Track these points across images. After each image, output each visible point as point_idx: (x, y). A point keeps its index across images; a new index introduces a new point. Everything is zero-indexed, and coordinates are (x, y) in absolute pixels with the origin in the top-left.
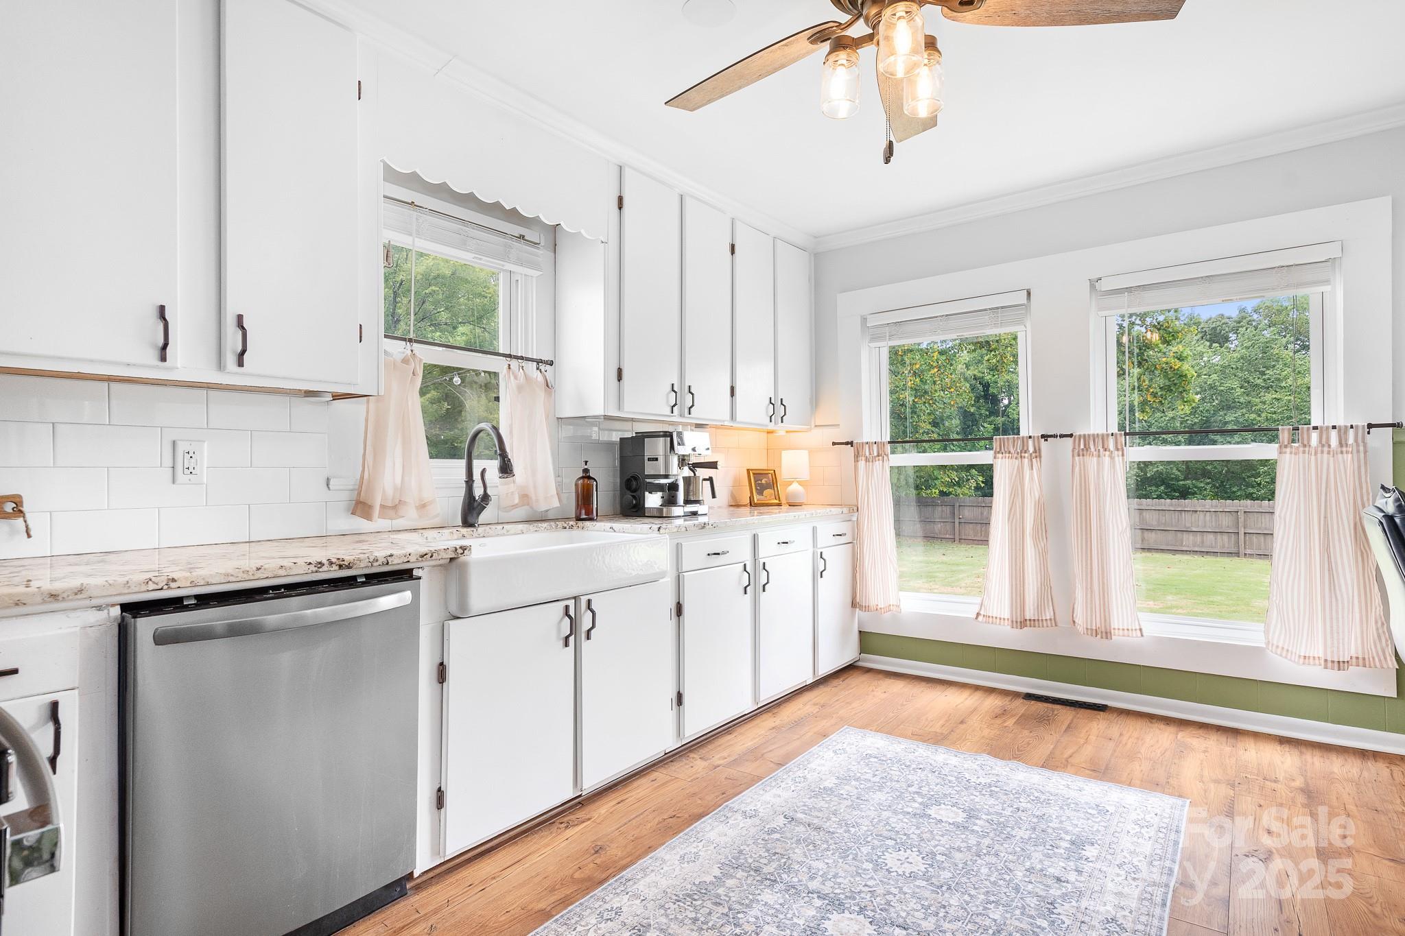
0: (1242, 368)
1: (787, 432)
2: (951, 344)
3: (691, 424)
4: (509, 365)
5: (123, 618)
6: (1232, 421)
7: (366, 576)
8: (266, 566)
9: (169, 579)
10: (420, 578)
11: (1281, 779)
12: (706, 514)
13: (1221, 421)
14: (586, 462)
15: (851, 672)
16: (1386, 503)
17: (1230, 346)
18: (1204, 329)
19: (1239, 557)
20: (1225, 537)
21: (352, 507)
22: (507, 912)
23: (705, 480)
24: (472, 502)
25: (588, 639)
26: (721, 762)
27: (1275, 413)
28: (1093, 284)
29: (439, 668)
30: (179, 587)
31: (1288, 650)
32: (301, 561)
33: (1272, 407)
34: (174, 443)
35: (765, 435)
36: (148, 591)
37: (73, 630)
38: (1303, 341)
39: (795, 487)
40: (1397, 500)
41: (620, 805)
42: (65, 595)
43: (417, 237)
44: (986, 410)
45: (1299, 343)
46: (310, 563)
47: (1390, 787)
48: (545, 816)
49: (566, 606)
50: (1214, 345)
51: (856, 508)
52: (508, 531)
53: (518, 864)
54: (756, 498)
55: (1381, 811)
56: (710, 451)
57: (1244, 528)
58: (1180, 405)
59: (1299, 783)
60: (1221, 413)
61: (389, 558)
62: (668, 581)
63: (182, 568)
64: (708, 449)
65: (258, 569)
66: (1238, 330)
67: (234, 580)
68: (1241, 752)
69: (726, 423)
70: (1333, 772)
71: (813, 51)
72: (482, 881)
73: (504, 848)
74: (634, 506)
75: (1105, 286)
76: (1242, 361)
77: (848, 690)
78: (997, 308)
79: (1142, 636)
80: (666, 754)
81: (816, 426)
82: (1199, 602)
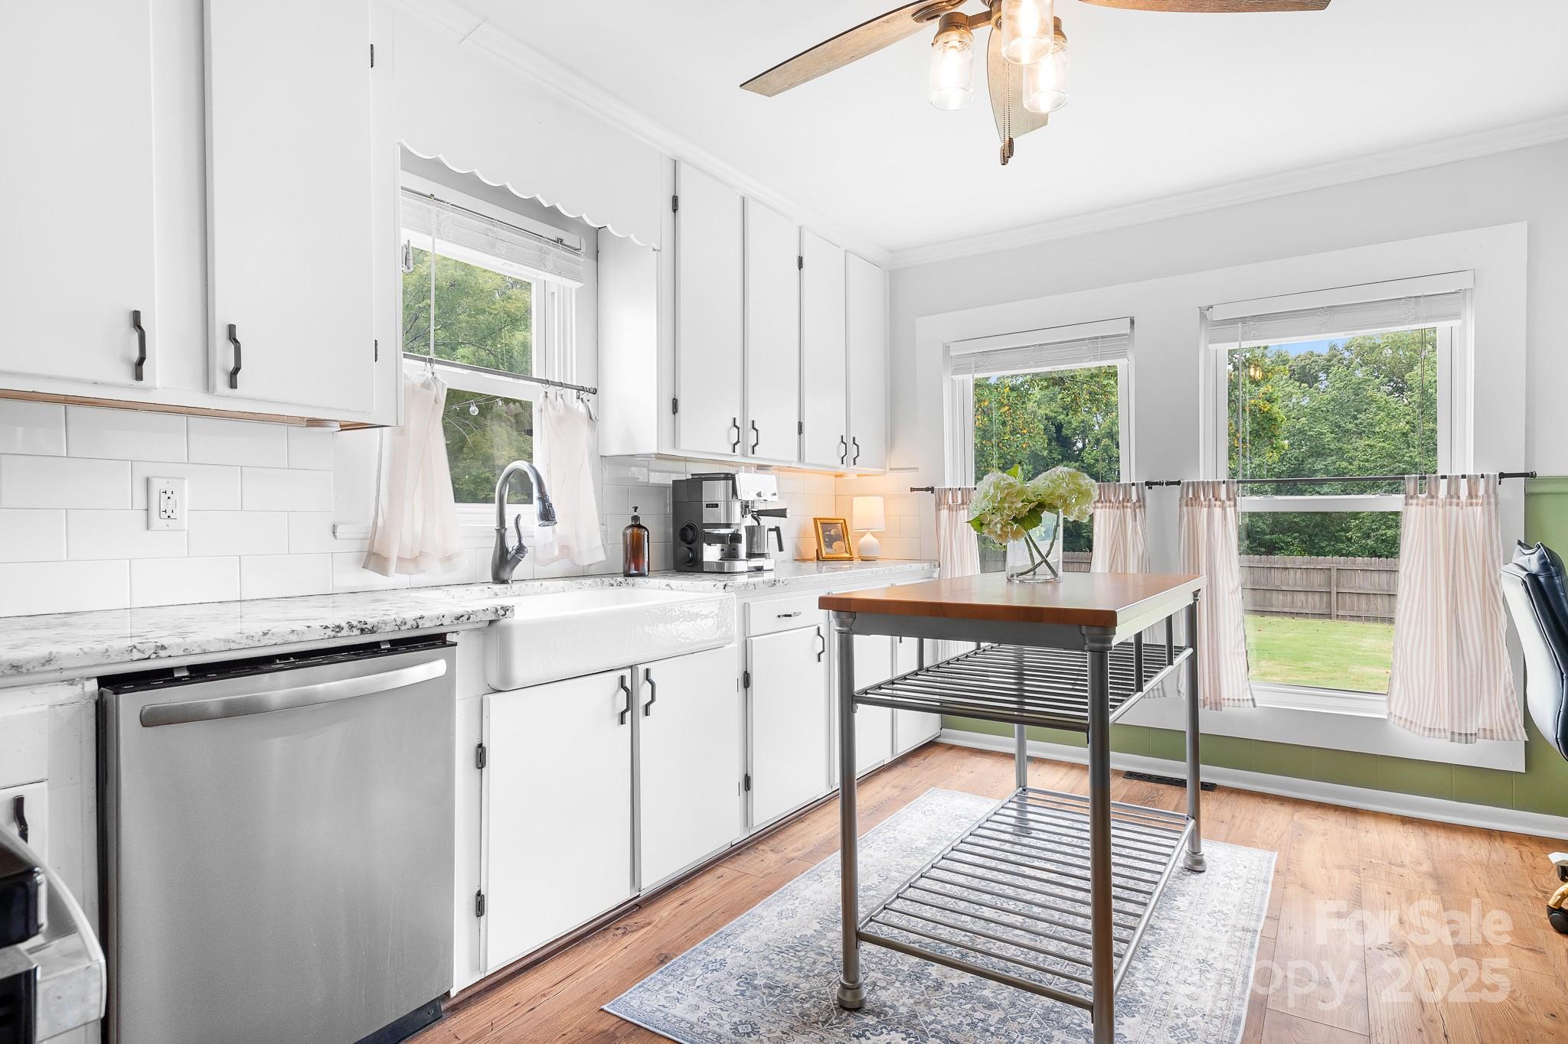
0: (1333, 410)
1: (858, 476)
2: (1021, 379)
3: (751, 465)
4: (546, 393)
5: (101, 694)
6: (1321, 469)
7: (392, 642)
8: (274, 630)
9: (157, 647)
10: (455, 644)
11: (1408, 862)
12: (772, 570)
13: (1310, 468)
14: (636, 508)
15: (932, 750)
16: (1529, 560)
17: (1320, 386)
18: (1293, 367)
19: (1331, 618)
20: (1317, 597)
21: (364, 559)
22: (563, 1035)
23: (770, 530)
24: (505, 554)
25: (647, 715)
26: (795, 854)
27: (1367, 461)
28: (1204, 312)
29: (477, 752)
30: (170, 656)
31: (1411, 722)
32: (315, 625)
33: (1366, 455)
34: (148, 480)
35: (833, 478)
36: (132, 661)
37: (41, 709)
38: (1396, 383)
39: (868, 539)
40: (1542, 557)
41: (683, 906)
42: (30, 666)
43: (438, 237)
44: (1059, 454)
45: (1392, 384)
46: (326, 627)
47: (1521, 870)
48: (598, 921)
49: (622, 677)
50: (1303, 385)
51: (937, 564)
52: (547, 589)
53: (571, 977)
54: (824, 551)
55: (1514, 896)
56: (777, 497)
57: (1337, 587)
58: (1269, 452)
59: (1426, 867)
60: (1310, 461)
61: (419, 621)
62: (735, 647)
63: (169, 632)
64: (775, 494)
65: (265, 634)
66: (1328, 369)
67: (237, 647)
68: (1363, 834)
69: (793, 465)
70: (1461, 855)
71: (916, 30)
72: (530, 1000)
73: (553, 960)
74: (691, 560)
75: (1216, 315)
76: (1333, 403)
77: (930, 770)
78: (1097, 338)
79: (1255, 706)
80: (732, 846)
81: (891, 469)
82: (1294, 668)
